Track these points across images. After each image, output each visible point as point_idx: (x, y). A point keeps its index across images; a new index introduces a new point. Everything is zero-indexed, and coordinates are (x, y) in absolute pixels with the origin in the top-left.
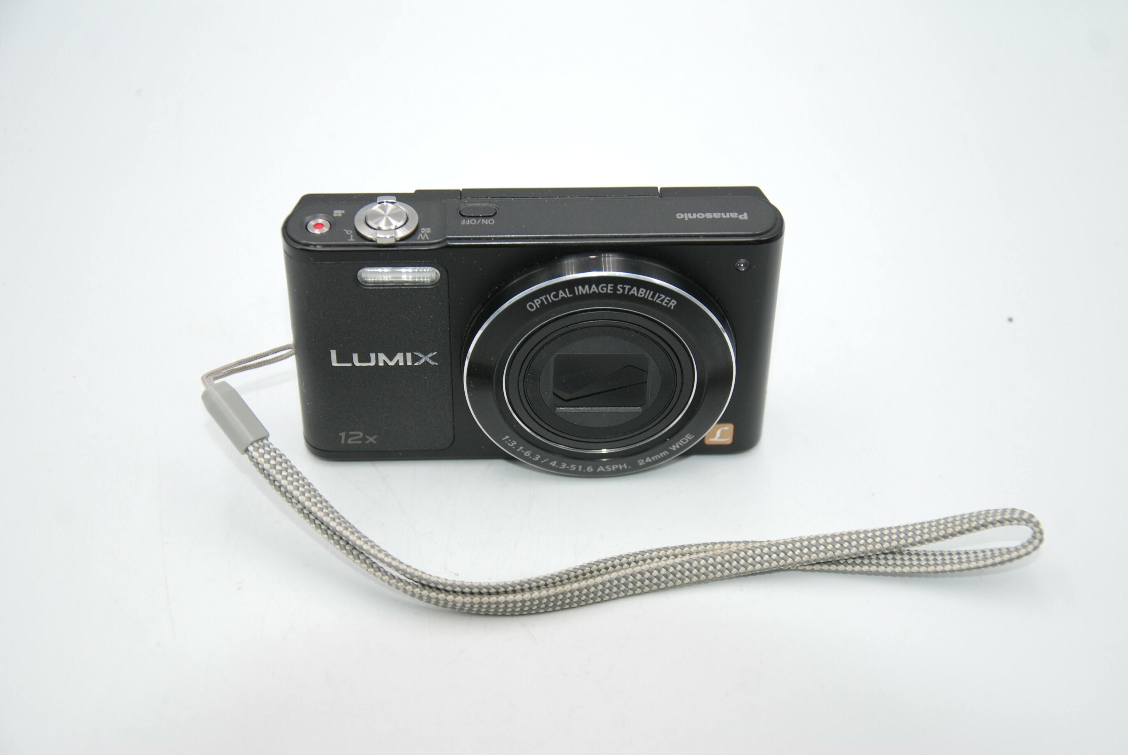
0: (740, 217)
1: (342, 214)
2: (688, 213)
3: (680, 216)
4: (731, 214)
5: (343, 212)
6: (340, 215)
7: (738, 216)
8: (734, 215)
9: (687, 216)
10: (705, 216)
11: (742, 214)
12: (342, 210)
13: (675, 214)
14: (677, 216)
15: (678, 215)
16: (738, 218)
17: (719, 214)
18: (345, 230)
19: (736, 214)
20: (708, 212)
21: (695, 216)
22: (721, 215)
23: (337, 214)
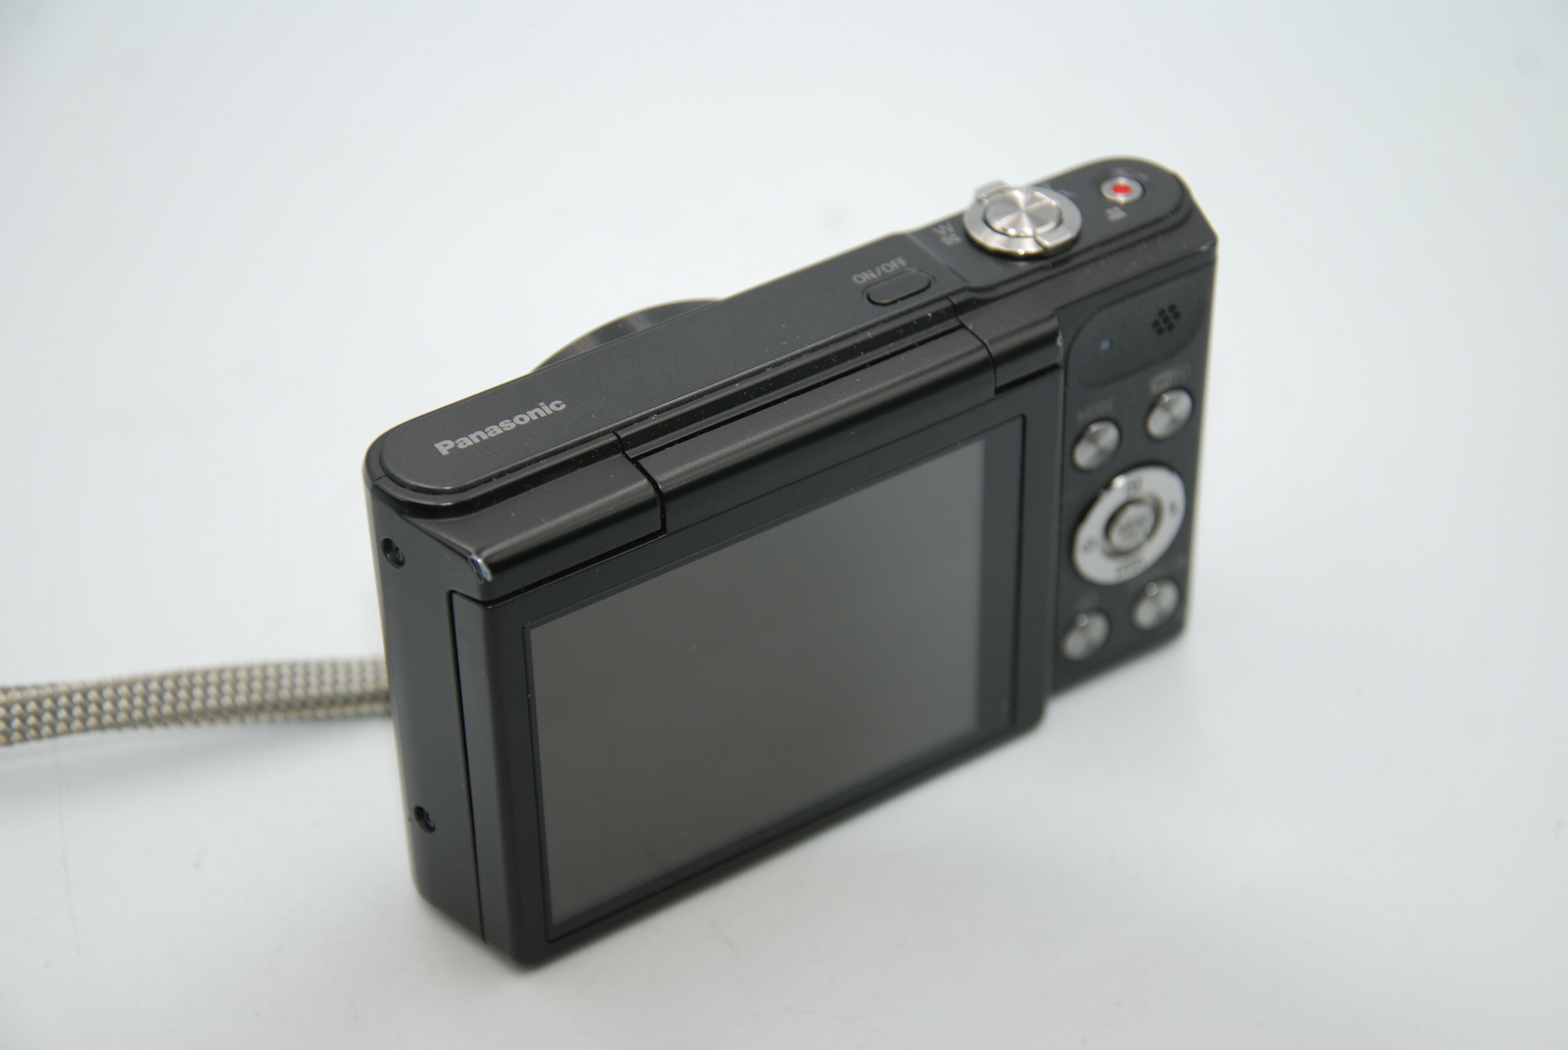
0: (451, 444)
1: (1109, 215)
2: (548, 416)
3: (556, 406)
4: (470, 443)
5: (1111, 219)
6: (1110, 211)
7: (456, 445)
8: (464, 443)
9: (545, 410)
10: (513, 422)
11: (449, 450)
12: (1115, 221)
13: (567, 405)
14: (562, 404)
15: (563, 407)
16: (454, 441)
17: (491, 434)
19: (461, 446)
20: (513, 431)
21: (532, 414)
22: (486, 433)
23: (1117, 212)
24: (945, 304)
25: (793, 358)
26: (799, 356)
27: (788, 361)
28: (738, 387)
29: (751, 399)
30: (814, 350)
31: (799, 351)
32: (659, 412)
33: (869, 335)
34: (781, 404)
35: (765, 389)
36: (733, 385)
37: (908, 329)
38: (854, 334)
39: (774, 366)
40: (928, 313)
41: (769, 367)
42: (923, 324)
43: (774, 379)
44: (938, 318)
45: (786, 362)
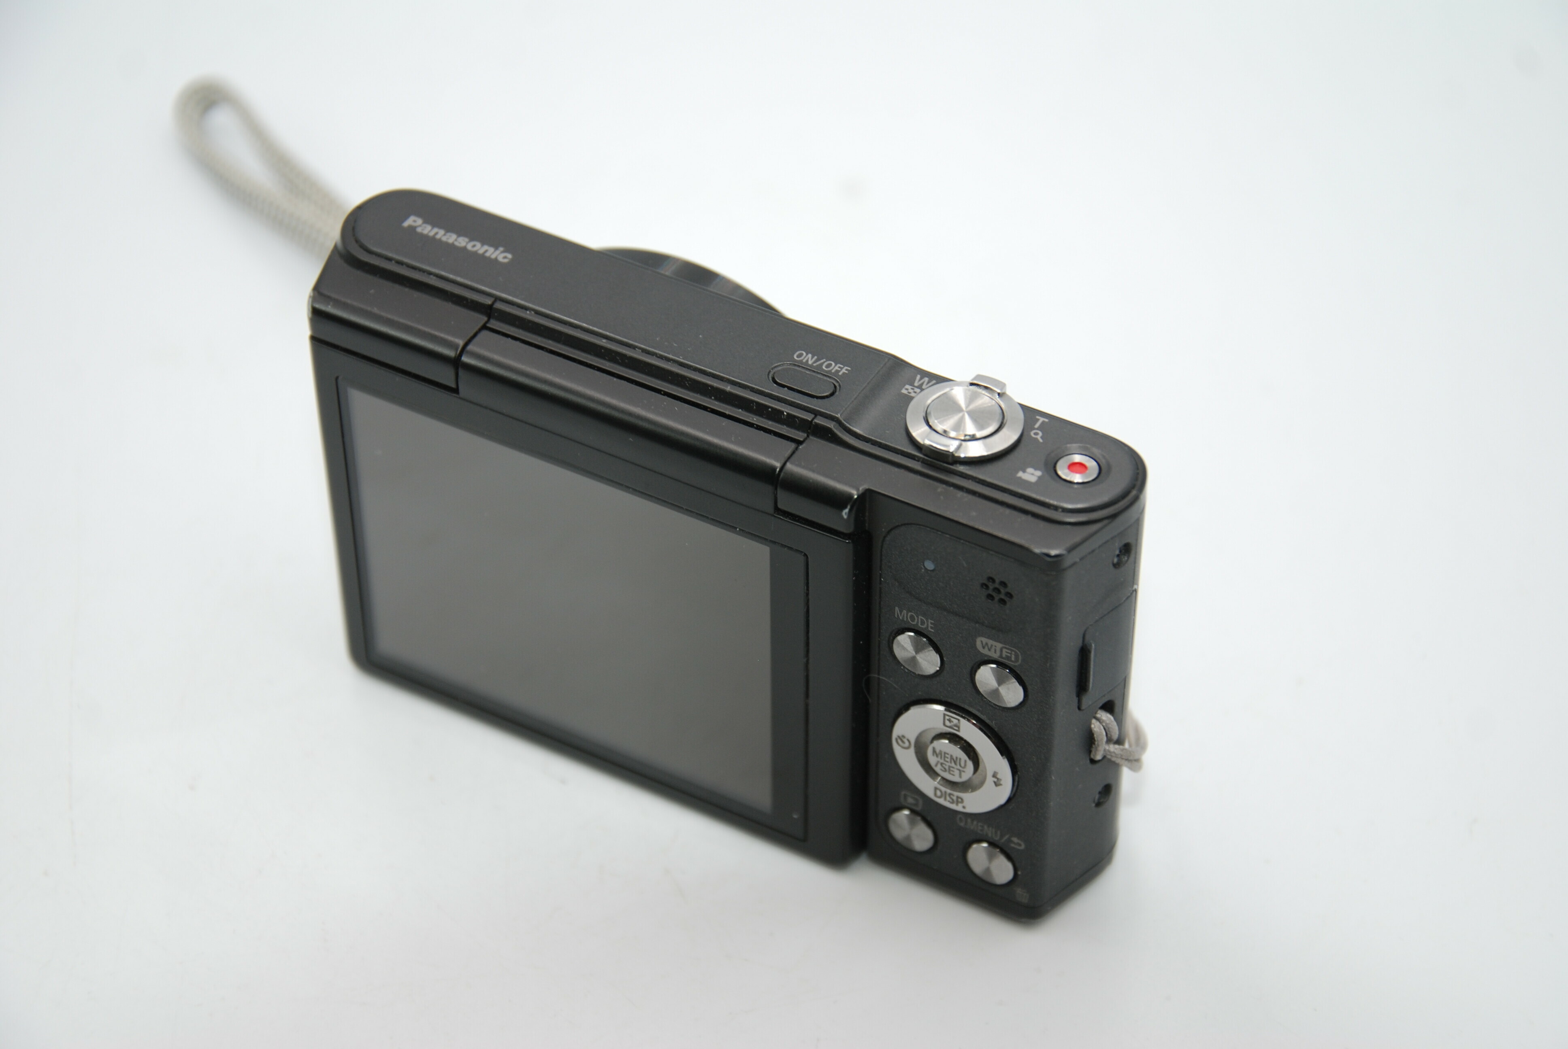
0: (418, 223)
1: (1024, 471)
2: (488, 258)
3: (504, 258)
5: (1020, 474)
6: (1030, 470)
8: (425, 229)
9: (492, 253)
12: (1020, 478)
13: (509, 262)
14: (509, 258)
16: (423, 223)
17: (445, 238)
18: (1041, 440)
22: (444, 235)
23: (1033, 474)
24: (808, 417)
25: (661, 357)
26: (668, 360)
27: (657, 356)
28: (603, 342)
29: (605, 359)
30: (682, 365)
31: (671, 356)
32: (538, 313)
33: (729, 388)
34: (612, 378)
35: (620, 361)
36: (601, 338)
37: (761, 410)
38: (721, 379)
39: (644, 351)
40: (786, 410)
41: (640, 348)
42: (775, 416)
43: (631, 359)
44: (791, 421)
45: (654, 357)
